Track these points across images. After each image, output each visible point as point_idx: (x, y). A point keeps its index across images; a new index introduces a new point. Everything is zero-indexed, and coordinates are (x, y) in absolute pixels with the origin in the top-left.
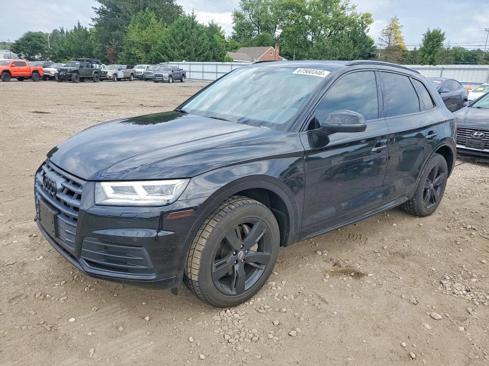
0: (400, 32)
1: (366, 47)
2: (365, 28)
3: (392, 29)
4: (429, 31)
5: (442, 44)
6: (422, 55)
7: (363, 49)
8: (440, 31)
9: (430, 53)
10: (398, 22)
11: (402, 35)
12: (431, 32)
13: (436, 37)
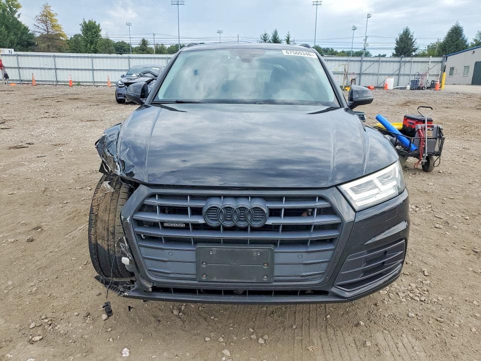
0: (56, 21)
1: (22, 33)
2: (15, 12)
3: (46, 16)
4: (85, 22)
5: (100, 36)
6: (85, 45)
7: (19, 36)
8: (95, 22)
9: (92, 43)
10: (51, 8)
11: (58, 23)
12: (87, 23)
13: (93, 28)
